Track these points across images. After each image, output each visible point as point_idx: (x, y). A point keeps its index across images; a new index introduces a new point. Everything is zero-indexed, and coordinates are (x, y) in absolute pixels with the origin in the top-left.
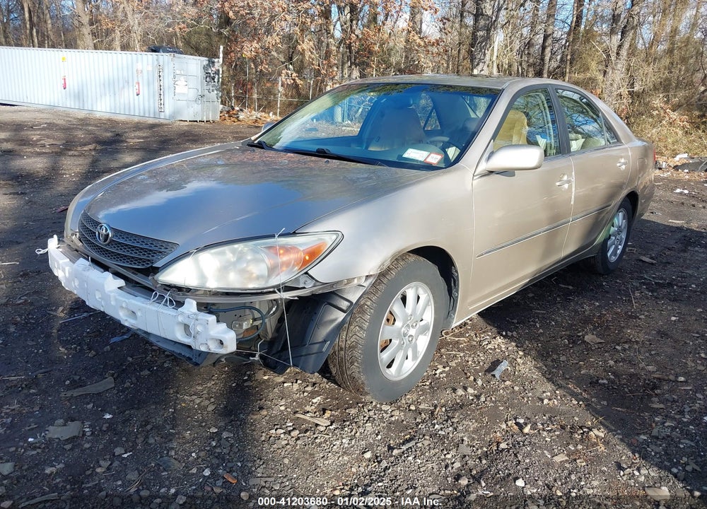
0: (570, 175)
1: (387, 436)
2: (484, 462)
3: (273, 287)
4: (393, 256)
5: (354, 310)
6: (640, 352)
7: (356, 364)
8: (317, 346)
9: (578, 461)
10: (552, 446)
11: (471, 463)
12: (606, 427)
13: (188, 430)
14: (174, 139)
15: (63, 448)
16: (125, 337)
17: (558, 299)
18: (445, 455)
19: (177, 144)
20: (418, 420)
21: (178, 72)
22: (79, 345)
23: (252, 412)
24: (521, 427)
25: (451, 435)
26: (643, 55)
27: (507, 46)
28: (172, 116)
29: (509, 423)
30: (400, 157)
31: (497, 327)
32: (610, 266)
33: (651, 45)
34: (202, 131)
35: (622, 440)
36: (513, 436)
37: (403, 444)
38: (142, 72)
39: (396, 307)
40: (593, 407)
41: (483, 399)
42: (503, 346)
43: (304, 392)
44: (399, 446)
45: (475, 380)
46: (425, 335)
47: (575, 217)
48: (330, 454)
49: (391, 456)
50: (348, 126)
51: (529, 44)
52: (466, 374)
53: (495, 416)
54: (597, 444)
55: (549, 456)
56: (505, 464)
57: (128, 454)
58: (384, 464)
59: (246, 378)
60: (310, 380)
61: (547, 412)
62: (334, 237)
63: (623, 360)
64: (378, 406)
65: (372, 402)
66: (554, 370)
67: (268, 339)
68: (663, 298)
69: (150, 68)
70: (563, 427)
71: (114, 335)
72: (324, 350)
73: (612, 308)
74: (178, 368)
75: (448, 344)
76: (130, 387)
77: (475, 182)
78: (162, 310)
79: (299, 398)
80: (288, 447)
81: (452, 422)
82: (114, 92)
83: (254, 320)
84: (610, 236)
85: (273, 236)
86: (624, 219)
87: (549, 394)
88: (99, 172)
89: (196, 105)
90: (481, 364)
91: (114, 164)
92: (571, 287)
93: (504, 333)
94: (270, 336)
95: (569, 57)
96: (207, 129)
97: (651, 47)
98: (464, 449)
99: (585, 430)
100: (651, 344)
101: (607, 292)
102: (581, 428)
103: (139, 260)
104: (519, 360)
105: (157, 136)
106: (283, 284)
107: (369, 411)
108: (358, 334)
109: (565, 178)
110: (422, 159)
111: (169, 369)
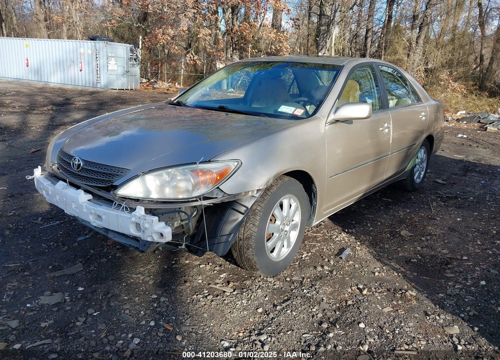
0: (389, 123)
1: (272, 298)
2: (338, 313)
3: (196, 197)
4: (275, 176)
5: (249, 213)
6: (437, 241)
7: (250, 249)
8: (225, 237)
9: (399, 311)
10: (382, 302)
11: (329, 314)
12: (417, 289)
13: (137, 297)
14: (108, 102)
15: (52, 310)
16: (87, 237)
17: (382, 208)
18: (311, 309)
19: (111, 106)
20: (292, 287)
21: (110, 55)
22: (56, 242)
23: (180, 284)
24: (361, 290)
25: (315, 296)
26: (434, 44)
27: (341, 36)
28: (106, 86)
29: (353, 288)
30: (276, 111)
31: (342, 227)
32: (416, 186)
33: (440, 36)
34: (128, 96)
35: (427, 297)
36: (356, 296)
37: (283, 303)
38: (84, 54)
39: (276, 211)
40: (408, 277)
41: (335, 273)
42: (346, 239)
43: (214, 271)
44: (280, 304)
45: (329, 261)
46: (295, 231)
47: (393, 151)
48: (235, 310)
49: (276, 311)
50: (231, 92)
51: (356, 36)
52: (322, 257)
53: (343, 284)
54: (411, 300)
55: (380, 308)
56: (352, 314)
57: (97, 313)
58: (271, 316)
59: (174, 262)
60: (218, 263)
61: (377, 281)
62: (236, 163)
63: (427, 246)
64: (265, 279)
65: (260, 276)
66: (382, 254)
67: (190, 234)
68: (451, 206)
69: (90, 52)
70: (389, 290)
71: (79, 236)
72: (230, 240)
73: (418, 213)
74: (126, 257)
75: (309, 238)
76: (94, 270)
77: (327, 128)
78: (120, 214)
79: (211, 275)
80: (206, 306)
81: (315, 288)
82: (64, 69)
83: (182, 221)
84: (416, 165)
85: (196, 163)
86: (425, 154)
87: (378, 269)
88: (57, 125)
89: (123, 78)
90: (332, 250)
91: (67, 120)
92: (390, 200)
93: (347, 230)
94: (192, 232)
95: (384, 45)
96: (131, 95)
97: (439, 37)
98: (324, 305)
99: (403, 291)
100: (444, 236)
101: (415, 203)
102: (400, 290)
103: (103, 181)
104: (357, 248)
105: (96, 100)
106: (203, 195)
107: (259, 282)
108: (252, 229)
109: (386, 125)
110: (291, 112)
111: (120, 257)
